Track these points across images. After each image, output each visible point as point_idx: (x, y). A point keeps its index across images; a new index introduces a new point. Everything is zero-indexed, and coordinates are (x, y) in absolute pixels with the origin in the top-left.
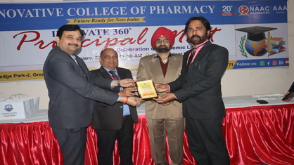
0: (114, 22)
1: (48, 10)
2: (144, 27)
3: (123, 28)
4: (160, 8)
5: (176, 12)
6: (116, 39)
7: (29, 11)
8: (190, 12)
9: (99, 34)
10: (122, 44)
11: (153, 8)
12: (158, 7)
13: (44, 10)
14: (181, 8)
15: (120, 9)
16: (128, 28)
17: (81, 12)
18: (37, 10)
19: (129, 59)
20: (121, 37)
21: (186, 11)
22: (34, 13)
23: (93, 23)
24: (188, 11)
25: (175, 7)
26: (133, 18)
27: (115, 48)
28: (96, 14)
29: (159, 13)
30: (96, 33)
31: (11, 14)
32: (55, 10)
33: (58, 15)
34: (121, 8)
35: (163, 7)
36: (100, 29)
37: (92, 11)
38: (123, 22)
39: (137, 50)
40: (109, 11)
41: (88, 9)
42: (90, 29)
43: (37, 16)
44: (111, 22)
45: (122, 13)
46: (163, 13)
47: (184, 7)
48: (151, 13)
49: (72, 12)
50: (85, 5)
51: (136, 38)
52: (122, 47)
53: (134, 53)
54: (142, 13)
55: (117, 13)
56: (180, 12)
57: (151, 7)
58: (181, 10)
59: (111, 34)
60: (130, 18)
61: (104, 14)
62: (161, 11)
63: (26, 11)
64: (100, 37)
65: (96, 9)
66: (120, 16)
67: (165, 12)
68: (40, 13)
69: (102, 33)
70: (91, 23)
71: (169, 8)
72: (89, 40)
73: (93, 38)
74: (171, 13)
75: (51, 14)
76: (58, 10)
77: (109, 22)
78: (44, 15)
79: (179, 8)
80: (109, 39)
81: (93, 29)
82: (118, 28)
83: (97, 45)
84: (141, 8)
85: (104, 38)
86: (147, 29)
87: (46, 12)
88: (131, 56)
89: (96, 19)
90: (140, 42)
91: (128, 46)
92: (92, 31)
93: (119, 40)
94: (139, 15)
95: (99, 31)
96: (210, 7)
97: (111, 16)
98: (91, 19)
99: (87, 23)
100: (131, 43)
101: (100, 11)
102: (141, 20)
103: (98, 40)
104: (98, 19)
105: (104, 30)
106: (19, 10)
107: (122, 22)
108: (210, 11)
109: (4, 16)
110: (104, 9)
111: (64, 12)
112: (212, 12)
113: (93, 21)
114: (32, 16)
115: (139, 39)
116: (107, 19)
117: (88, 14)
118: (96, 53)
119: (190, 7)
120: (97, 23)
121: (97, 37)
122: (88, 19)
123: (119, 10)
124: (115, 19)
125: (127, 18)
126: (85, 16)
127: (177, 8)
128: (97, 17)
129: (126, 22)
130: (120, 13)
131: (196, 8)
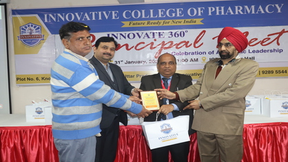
0: (170, 24)
1: (104, 13)
2: (202, 30)
3: (179, 31)
4: (220, 9)
5: (237, 13)
6: (172, 42)
7: (86, 14)
8: (253, 12)
9: (154, 37)
10: (177, 48)
11: (212, 9)
12: (218, 8)
13: (100, 13)
14: (243, 8)
15: (176, 10)
16: (184, 30)
17: (136, 14)
18: (93, 13)
19: (184, 63)
20: (176, 40)
21: (249, 11)
22: (91, 16)
23: (148, 25)
24: (251, 11)
25: (236, 7)
26: (189, 20)
27: (170, 51)
28: (152, 16)
29: (218, 14)
30: (151, 36)
31: (70, 17)
32: (111, 13)
33: (114, 18)
34: (178, 10)
35: (222, 8)
36: (155, 31)
37: (147, 13)
38: (180, 24)
39: (193, 54)
40: (165, 13)
41: (143, 11)
42: (145, 32)
43: (94, 19)
44: (167, 25)
45: (178, 15)
46: (223, 13)
47: (246, 7)
48: (210, 14)
49: (128, 15)
50: (140, 7)
51: (192, 42)
52: (177, 51)
53: (189, 57)
54: (200, 14)
55: (174, 15)
56: (242, 13)
57: (210, 8)
58: (243, 11)
59: (166, 37)
60: (187, 20)
61: (160, 16)
62: (220, 12)
63: (84, 14)
64: (155, 40)
65: (152, 11)
66: (176, 18)
67: (225, 13)
68: (97, 16)
69: (157, 36)
70: (146, 25)
71: (230, 8)
72: (144, 43)
73: (147, 41)
74: (232, 13)
75: (107, 17)
76: (113, 12)
77: (165, 25)
78: (100, 18)
79: (241, 8)
80: (164, 42)
81: (148, 32)
82: (174, 31)
83: (151, 48)
84: (199, 9)
85: (159, 41)
86: (204, 31)
87: (103, 15)
88: (186, 60)
89: (151, 21)
90: (197, 45)
91: (184, 49)
92: (147, 34)
93: (174, 43)
94: (197, 17)
95: (154, 33)
96: (277, 6)
97: (167, 18)
98: (146, 22)
99: (142, 25)
100: (187, 47)
101: (156, 13)
102: (199, 21)
103: (152, 43)
104: (154, 21)
105: (159, 33)
106: (77, 14)
107: (178, 24)
108: (277, 10)
109: (63, 19)
110: (160, 10)
111: (120, 15)
112: (279, 11)
113: (148, 23)
114: (89, 19)
115: (196, 42)
116: (162, 21)
117: (143, 17)
118: (150, 57)
119: (253, 7)
120: (153, 25)
121: (152, 40)
122: (143, 22)
123: (176, 12)
124: (171, 21)
125: (183, 20)
126: (141, 19)
127: (239, 8)
128: (152, 19)
129: (182, 24)
130: (176, 15)
131: (260, 7)
